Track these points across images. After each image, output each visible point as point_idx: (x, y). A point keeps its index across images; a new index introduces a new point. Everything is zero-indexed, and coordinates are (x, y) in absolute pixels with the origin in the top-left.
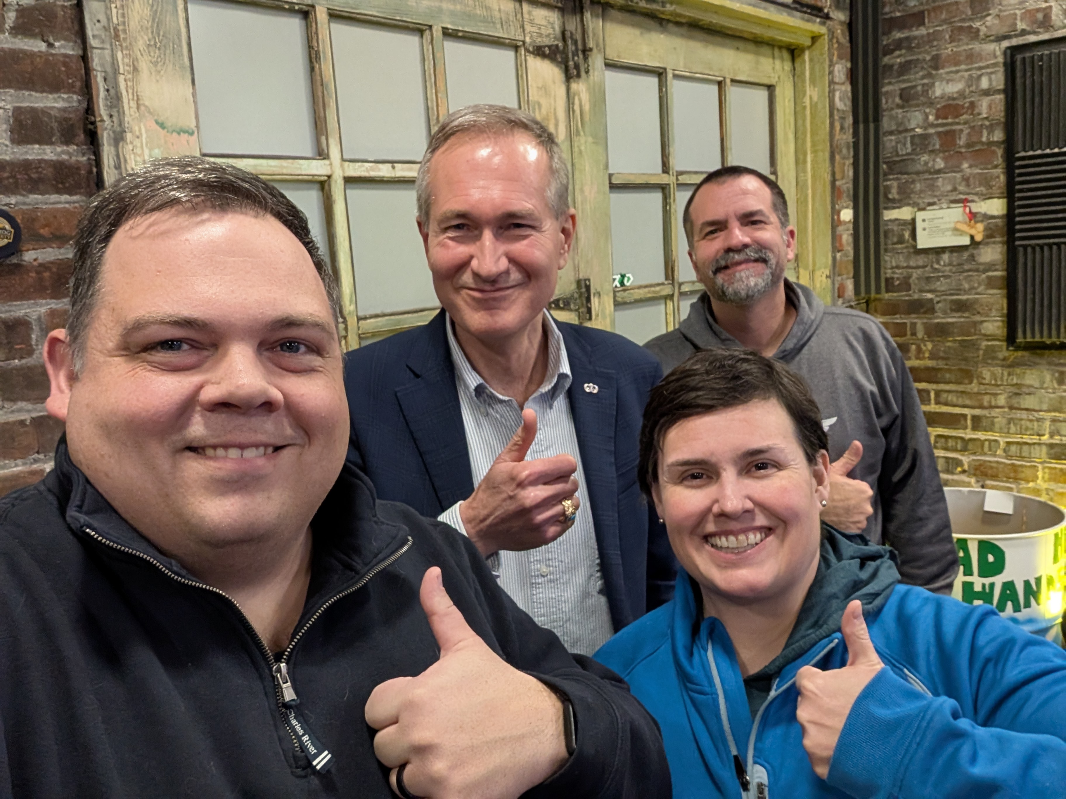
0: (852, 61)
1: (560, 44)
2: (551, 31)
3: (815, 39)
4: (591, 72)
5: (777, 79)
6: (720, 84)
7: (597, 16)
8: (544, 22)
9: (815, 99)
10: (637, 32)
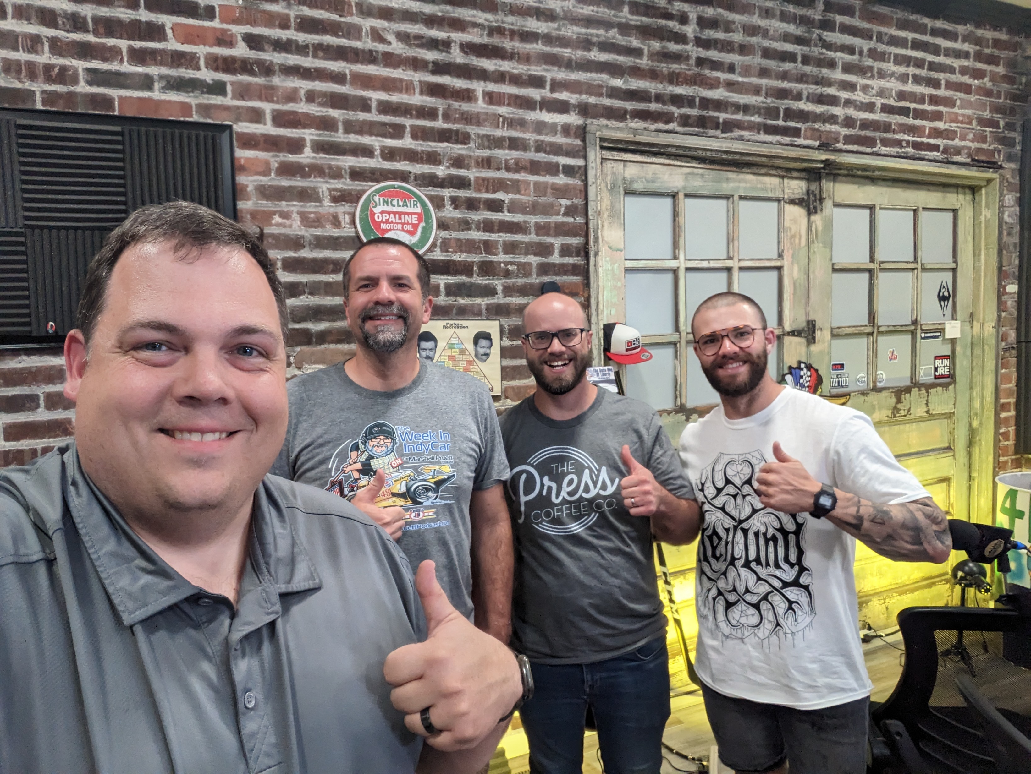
0: (1020, 192)
1: (806, 197)
2: (800, 191)
3: (989, 181)
4: (824, 210)
5: (959, 206)
6: (915, 211)
7: (830, 180)
8: (796, 187)
9: (989, 216)
10: (856, 186)
